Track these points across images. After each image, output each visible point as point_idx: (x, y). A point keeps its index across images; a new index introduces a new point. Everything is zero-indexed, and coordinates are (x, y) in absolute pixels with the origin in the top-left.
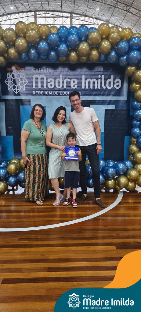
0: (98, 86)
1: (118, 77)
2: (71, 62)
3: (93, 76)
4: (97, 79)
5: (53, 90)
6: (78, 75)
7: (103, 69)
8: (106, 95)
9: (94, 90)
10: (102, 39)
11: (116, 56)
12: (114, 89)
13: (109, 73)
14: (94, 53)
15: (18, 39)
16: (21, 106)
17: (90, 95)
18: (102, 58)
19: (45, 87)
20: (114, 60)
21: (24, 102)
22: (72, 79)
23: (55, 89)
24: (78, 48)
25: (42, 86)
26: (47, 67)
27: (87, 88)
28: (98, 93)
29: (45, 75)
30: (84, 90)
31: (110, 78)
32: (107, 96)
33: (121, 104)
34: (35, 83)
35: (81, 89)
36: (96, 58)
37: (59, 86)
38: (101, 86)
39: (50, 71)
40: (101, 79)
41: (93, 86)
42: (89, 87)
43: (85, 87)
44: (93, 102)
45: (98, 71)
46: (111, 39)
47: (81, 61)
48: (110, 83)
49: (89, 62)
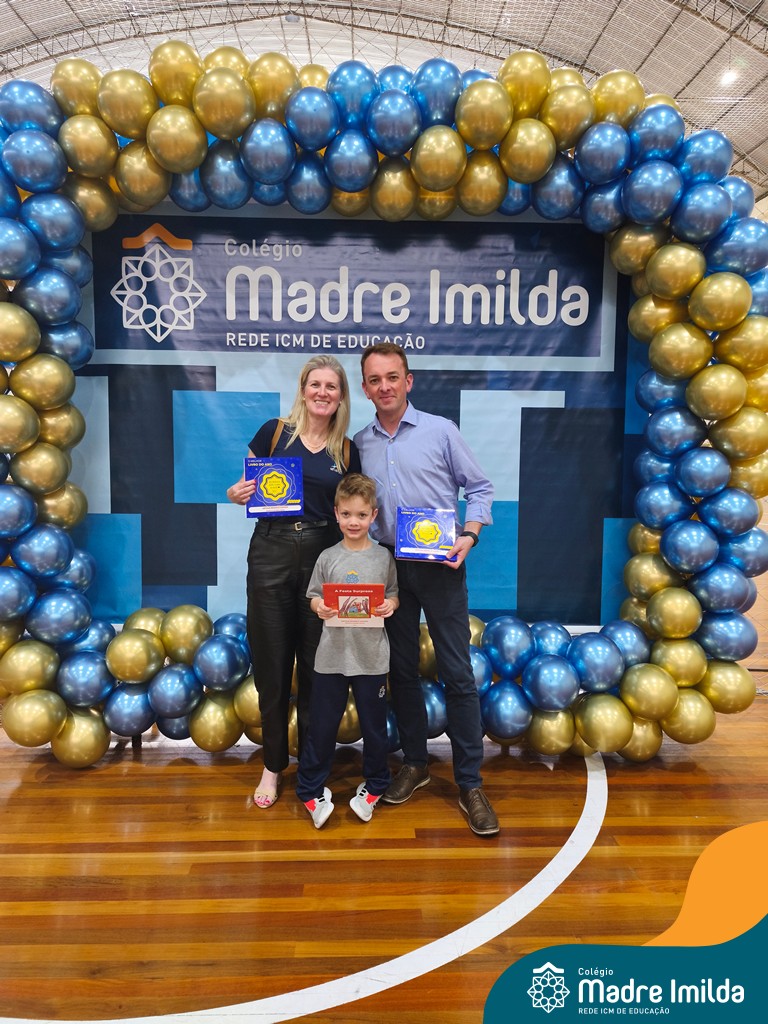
0: (492, 316)
1: (574, 279)
2: (387, 214)
3: (475, 274)
4: (491, 286)
5: (308, 329)
6: (412, 270)
7: (516, 247)
8: (527, 350)
9: (477, 329)
10: (517, 117)
11: (571, 188)
12: (558, 325)
13: (542, 259)
14: (484, 174)
15: (159, 113)
16: (175, 393)
17: (462, 350)
18: (511, 200)
19: (277, 317)
20: (563, 204)
21: (189, 376)
22: (390, 283)
23: (319, 324)
24: (414, 154)
25: (266, 313)
26: (287, 236)
27: (450, 320)
28: (493, 340)
29: (279, 269)
30: (435, 329)
31: (545, 282)
32: (528, 355)
33: (585, 389)
34: (237, 298)
35: (425, 324)
36: (490, 199)
37: (334, 310)
38: (507, 315)
39: (299, 250)
40: (507, 285)
41: (473, 316)
42: (458, 316)
43: (442, 316)
44: (473, 377)
45: (492, 255)
46: (555, 116)
47: (427, 209)
48: (543, 300)
49: (459, 217)
